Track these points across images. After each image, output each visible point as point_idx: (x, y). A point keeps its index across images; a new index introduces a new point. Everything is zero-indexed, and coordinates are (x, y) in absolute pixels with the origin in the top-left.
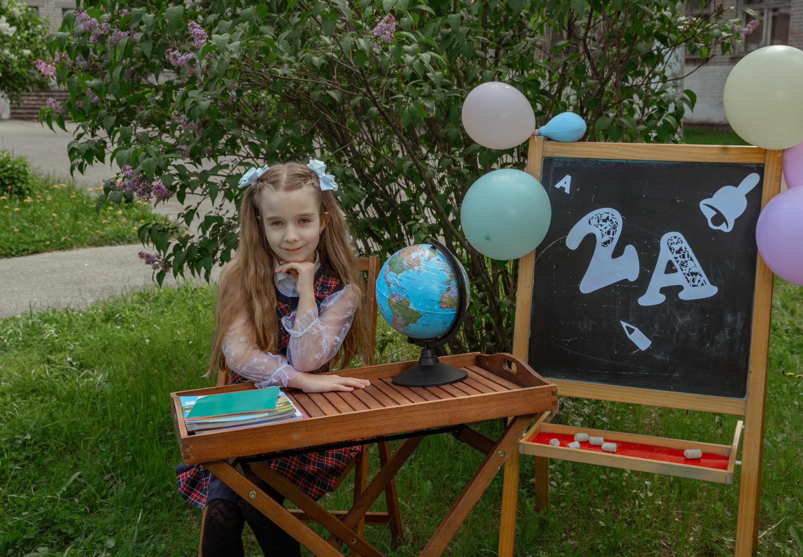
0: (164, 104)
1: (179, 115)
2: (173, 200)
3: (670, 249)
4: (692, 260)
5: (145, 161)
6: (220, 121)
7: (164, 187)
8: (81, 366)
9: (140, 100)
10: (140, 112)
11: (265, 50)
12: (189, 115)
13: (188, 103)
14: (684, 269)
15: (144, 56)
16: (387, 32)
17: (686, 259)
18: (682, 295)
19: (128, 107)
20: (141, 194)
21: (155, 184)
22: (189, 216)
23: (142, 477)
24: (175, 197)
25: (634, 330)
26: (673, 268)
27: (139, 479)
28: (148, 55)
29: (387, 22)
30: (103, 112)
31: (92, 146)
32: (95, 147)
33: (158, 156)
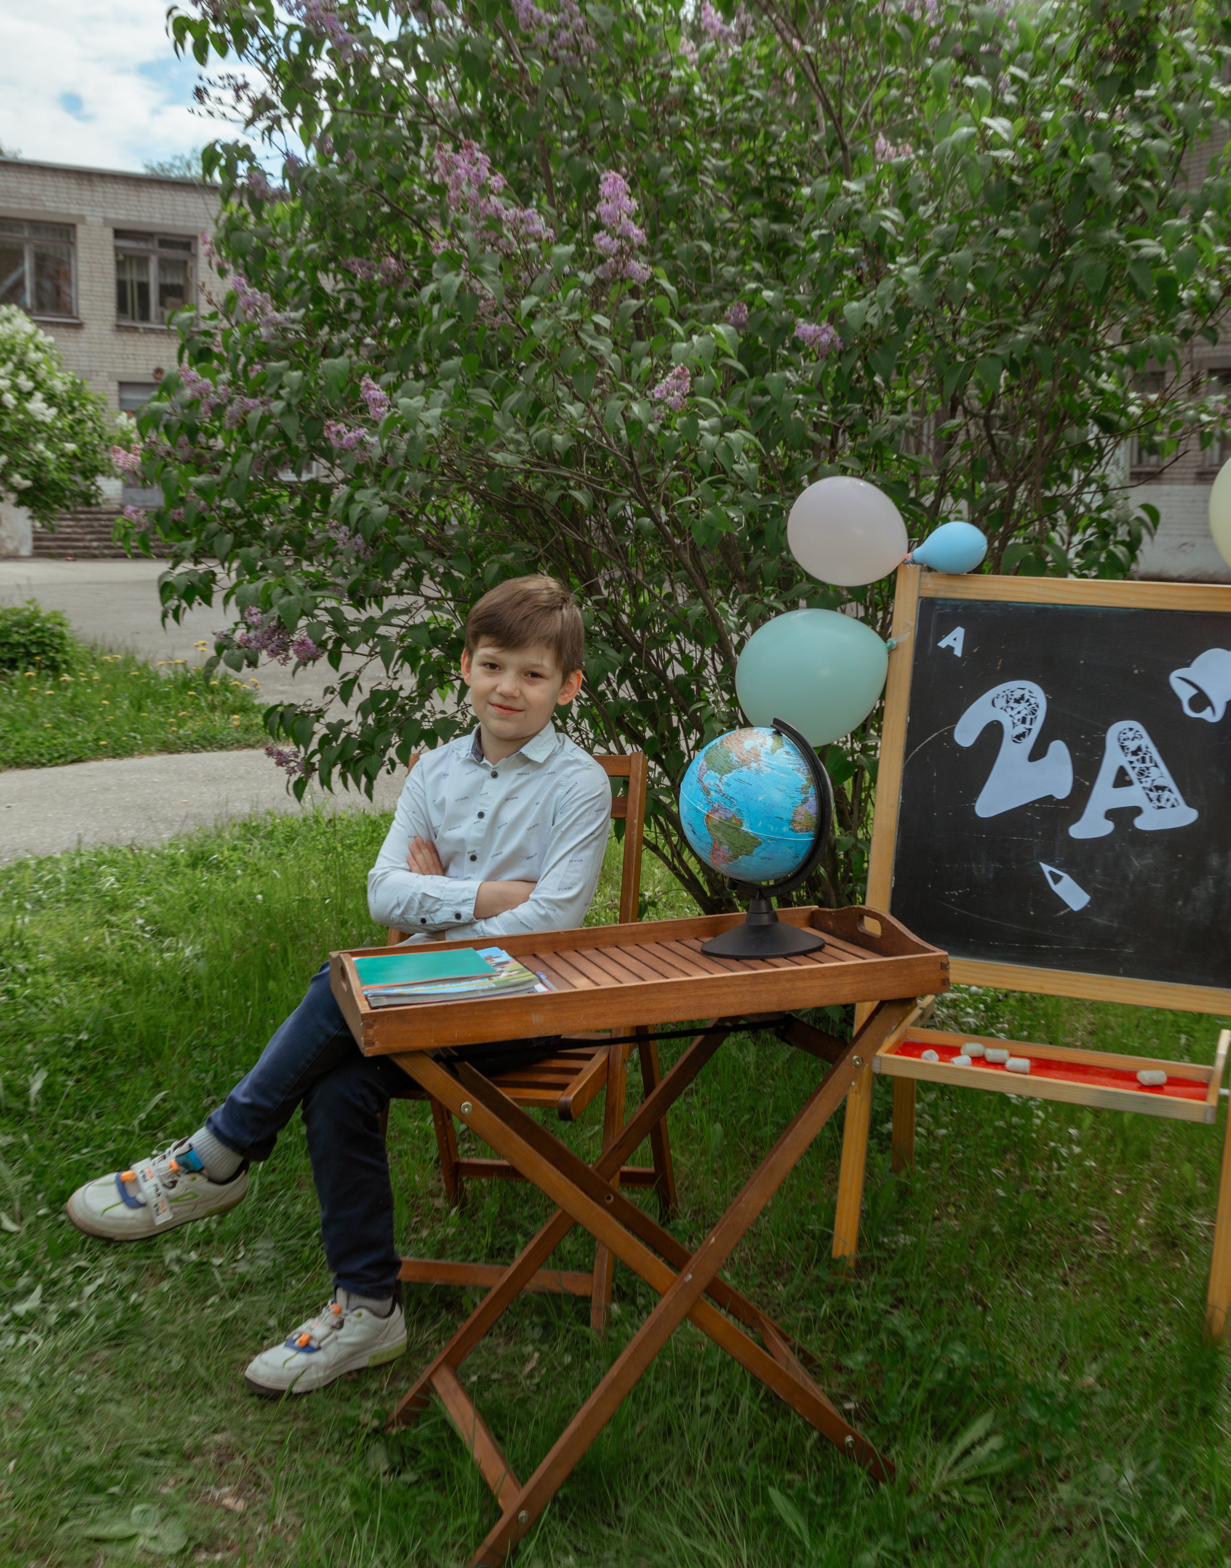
1: (337, 528)
2: (322, 664)
3: (1123, 747)
4: (1156, 766)
5: (283, 601)
6: (398, 538)
7: (310, 641)
8: (160, 933)
9: (269, 507)
10: (270, 528)
11: (478, 425)
12: (353, 527)
13: (355, 511)
14: (1143, 780)
15: (284, 435)
16: (676, 393)
17: (1148, 764)
18: (1141, 823)
19: (250, 519)
20: (273, 654)
21: (297, 637)
22: (346, 690)
24: (324, 661)
25: (1061, 878)
26: (1127, 778)
28: (291, 434)
29: (677, 377)
30: (214, 526)
31: (195, 579)
32: (200, 580)
33: (302, 593)
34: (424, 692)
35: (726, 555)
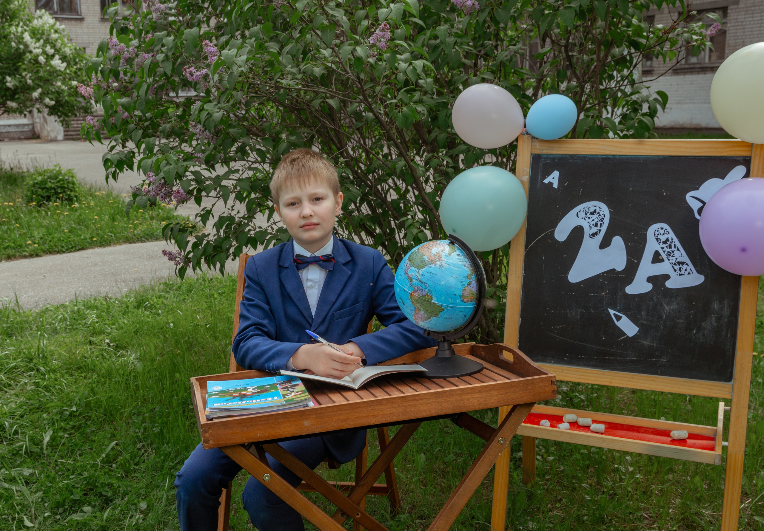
0: (184, 118)
1: (195, 126)
2: (191, 203)
3: (657, 240)
4: (678, 250)
5: (166, 168)
6: (231, 130)
7: (182, 191)
8: (117, 347)
9: (163, 114)
10: (163, 126)
11: (271, 64)
12: (204, 126)
13: (204, 115)
14: (670, 258)
15: (165, 74)
16: (382, 40)
17: (673, 249)
18: (669, 284)
19: (152, 121)
20: (163, 198)
21: (175, 188)
22: (205, 216)
23: (169, 447)
24: (193, 200)
25: (621, 317)
26: (660, 258)
27: (166, 448)
28: (169, 73)
29: (382, 30)
30: (132, 126)
31: (123, 156)
32: (125, 157)
33: (176, 164)
34: (251, 216)
35: (418, 131)
